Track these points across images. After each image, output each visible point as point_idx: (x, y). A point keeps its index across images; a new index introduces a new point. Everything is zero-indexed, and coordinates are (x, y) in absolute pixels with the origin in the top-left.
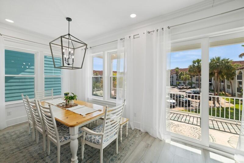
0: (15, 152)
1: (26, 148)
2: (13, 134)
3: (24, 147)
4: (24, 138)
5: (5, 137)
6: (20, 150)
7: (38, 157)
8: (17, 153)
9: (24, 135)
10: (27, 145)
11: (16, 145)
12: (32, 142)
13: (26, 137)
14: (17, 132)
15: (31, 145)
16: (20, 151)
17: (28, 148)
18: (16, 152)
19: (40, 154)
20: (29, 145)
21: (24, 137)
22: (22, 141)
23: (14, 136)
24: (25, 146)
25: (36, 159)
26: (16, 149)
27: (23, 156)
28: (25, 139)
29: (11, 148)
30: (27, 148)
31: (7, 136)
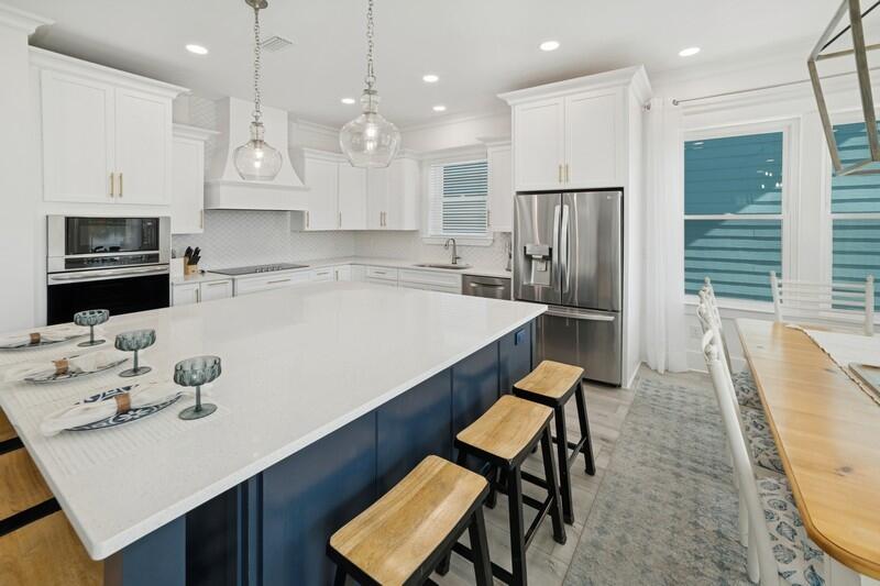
0: (665, 461)
1: (696, 470)
2: (690, 399)
3: (694, 465)
4: (708, 435)
5: (670, 399)
6: (678, 465)
7: (711, 546)
8: (668, 466)
9: (714, 425)
10: (703, 464)
11: (678, 442)
12: (725, 468)
13: (715, 434)
14: (702, 400)
15: (716, 477)
16: (677, 470)
17: (703, 479)
18: (665, 463)
19: (723, 537)
20: (709, 469)
21: (709, 432)
22: (697, 441)
23: (688, 408)
24: (695, 461)
25: (703, 546)
26: (672, 451)
27: (675, 493)
28: (710, 439)
29: (664, 438)
30: (698, 476)
31: (676, 396)
